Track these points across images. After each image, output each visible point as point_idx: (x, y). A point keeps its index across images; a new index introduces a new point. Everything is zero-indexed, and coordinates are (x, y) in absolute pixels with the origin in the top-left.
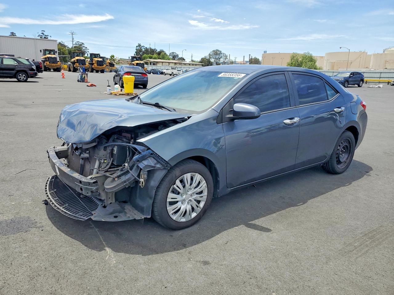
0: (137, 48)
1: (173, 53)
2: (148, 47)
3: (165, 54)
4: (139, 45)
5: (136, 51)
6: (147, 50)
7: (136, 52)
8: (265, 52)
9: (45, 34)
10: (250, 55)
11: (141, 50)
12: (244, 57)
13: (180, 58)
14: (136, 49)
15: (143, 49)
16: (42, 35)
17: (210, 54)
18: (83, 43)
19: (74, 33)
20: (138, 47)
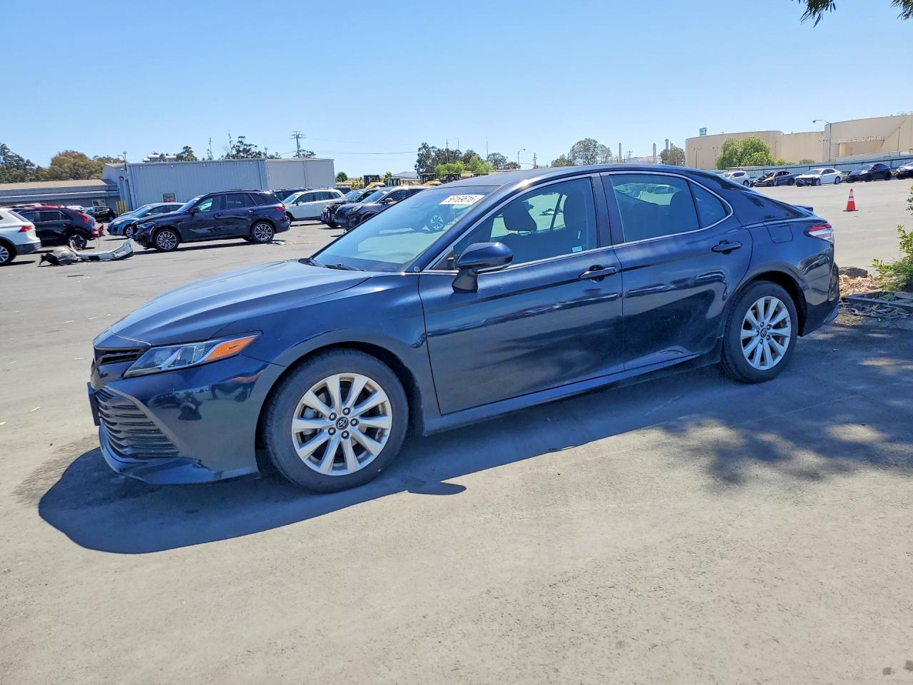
0: (421, 152)
1: (494, 155)
2: (442, 147)
3: (479, 159)
4: (425, 146)
5: (417, 158)
6: (439, 153)
7: (418, 162)
8: (703, 131)
9: (245, 142)
10: (667, 140)
11: (428, 156)
12: (654, 145)
13: (509, 164)
14: (419, 155)
15: (433, 154)
16: (239, 144)
17: (573, 150)
18: (312, 154)
19: (300, 136)
20: (424, 150)
